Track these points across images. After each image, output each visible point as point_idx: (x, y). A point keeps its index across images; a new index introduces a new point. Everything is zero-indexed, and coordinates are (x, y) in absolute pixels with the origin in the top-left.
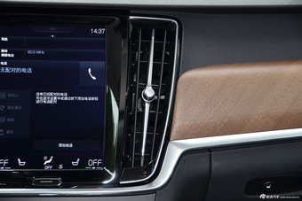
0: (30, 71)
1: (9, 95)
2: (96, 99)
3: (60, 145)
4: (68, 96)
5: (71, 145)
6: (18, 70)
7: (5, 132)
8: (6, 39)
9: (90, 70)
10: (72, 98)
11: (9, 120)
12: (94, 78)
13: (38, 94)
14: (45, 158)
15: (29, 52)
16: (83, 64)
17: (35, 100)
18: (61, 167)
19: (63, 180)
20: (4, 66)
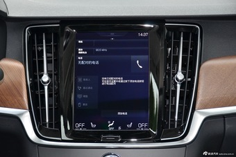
0: (97, 63)
1: (84, 80)
2: (143, 81)
3: (119, 113)
4: (123, 80)
5: (126, 113)
6: (89, 62)
7: (82, 104)
8: (81, 42)
9: (138, 62)
10: (126, 81)
11: (84, 96)
12: (141, 67)
13: (103, 78)
14: (109, 122)
15: (97, 50)
16: (133, 57)
17: (101, 82)
18: (120, 128)
19: (122, 138)
20: (81, 60)
